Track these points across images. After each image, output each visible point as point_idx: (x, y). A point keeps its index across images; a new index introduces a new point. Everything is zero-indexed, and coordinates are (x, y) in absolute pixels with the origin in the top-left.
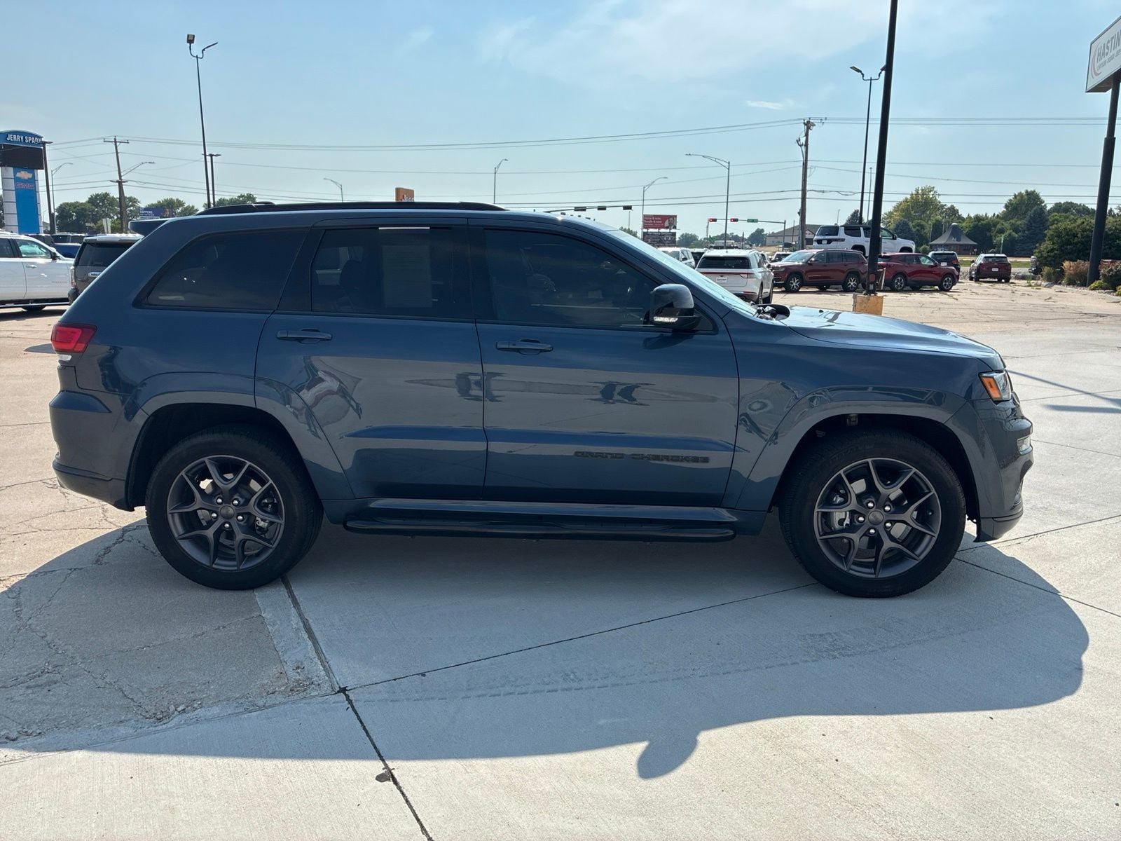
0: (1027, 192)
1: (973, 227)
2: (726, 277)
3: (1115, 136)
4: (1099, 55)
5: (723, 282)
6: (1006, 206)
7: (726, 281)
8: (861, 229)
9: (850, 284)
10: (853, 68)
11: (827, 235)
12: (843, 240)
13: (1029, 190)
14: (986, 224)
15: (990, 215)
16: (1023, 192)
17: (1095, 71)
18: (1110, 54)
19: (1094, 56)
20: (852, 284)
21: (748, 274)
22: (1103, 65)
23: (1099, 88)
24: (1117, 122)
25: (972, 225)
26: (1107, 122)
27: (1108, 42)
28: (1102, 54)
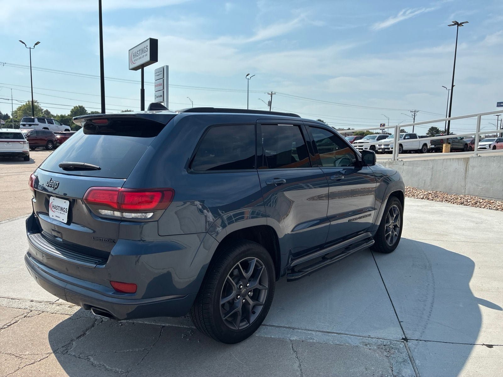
0: (79, 106)
1: (61, 120)
2: (10, 144)
3: (144, 88)
4: (134, 55)
5: (10, 146)
6: (71, 112)
7: (11, 146)
8: (46, 119)
9: (49, 146)
10: (21, 41)
11: (28, 122)
12: (38, 125)
13: (80, 105)
14: (66, 119)
15: (67, 115)
16: (78, 106)
17: (132, 62)
18: (139, 57)
19: (131, 56)
20: (50, 146)
21: (24, 142)
22: (137, 60)
23: (136, 69)
24: (144, 83)
25: (60, 119)
26: (141, 83)
27: (138, 51)
28: (135, 56)
